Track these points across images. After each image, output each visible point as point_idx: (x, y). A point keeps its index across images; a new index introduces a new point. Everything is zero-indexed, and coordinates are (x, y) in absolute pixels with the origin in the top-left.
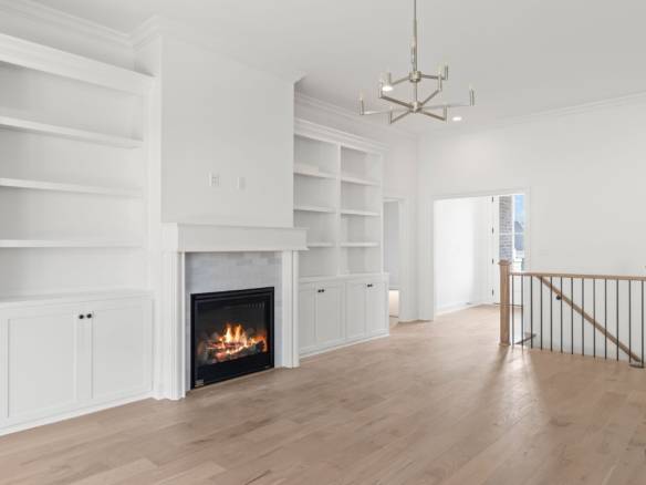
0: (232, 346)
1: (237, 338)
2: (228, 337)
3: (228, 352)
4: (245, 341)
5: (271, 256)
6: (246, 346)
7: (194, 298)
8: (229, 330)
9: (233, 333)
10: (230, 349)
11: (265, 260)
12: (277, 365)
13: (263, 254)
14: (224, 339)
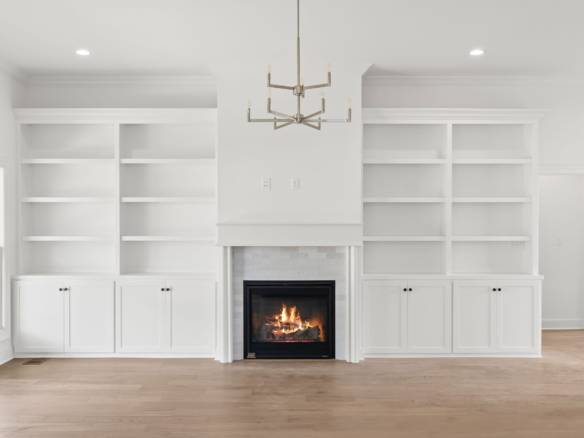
0: (288, 325)
1: (292, 318)
2: (284, 317)
3: (283, 331)
4: (300, 324)
5: (331, 251)
6: (301, 328)
7: (247, 284)
8: (284, 310)
9: (289, 314)
10: (286, 329)
11: (324, 255)
12: (338, 357)
13: (320, 249)
14: (280, 318)
